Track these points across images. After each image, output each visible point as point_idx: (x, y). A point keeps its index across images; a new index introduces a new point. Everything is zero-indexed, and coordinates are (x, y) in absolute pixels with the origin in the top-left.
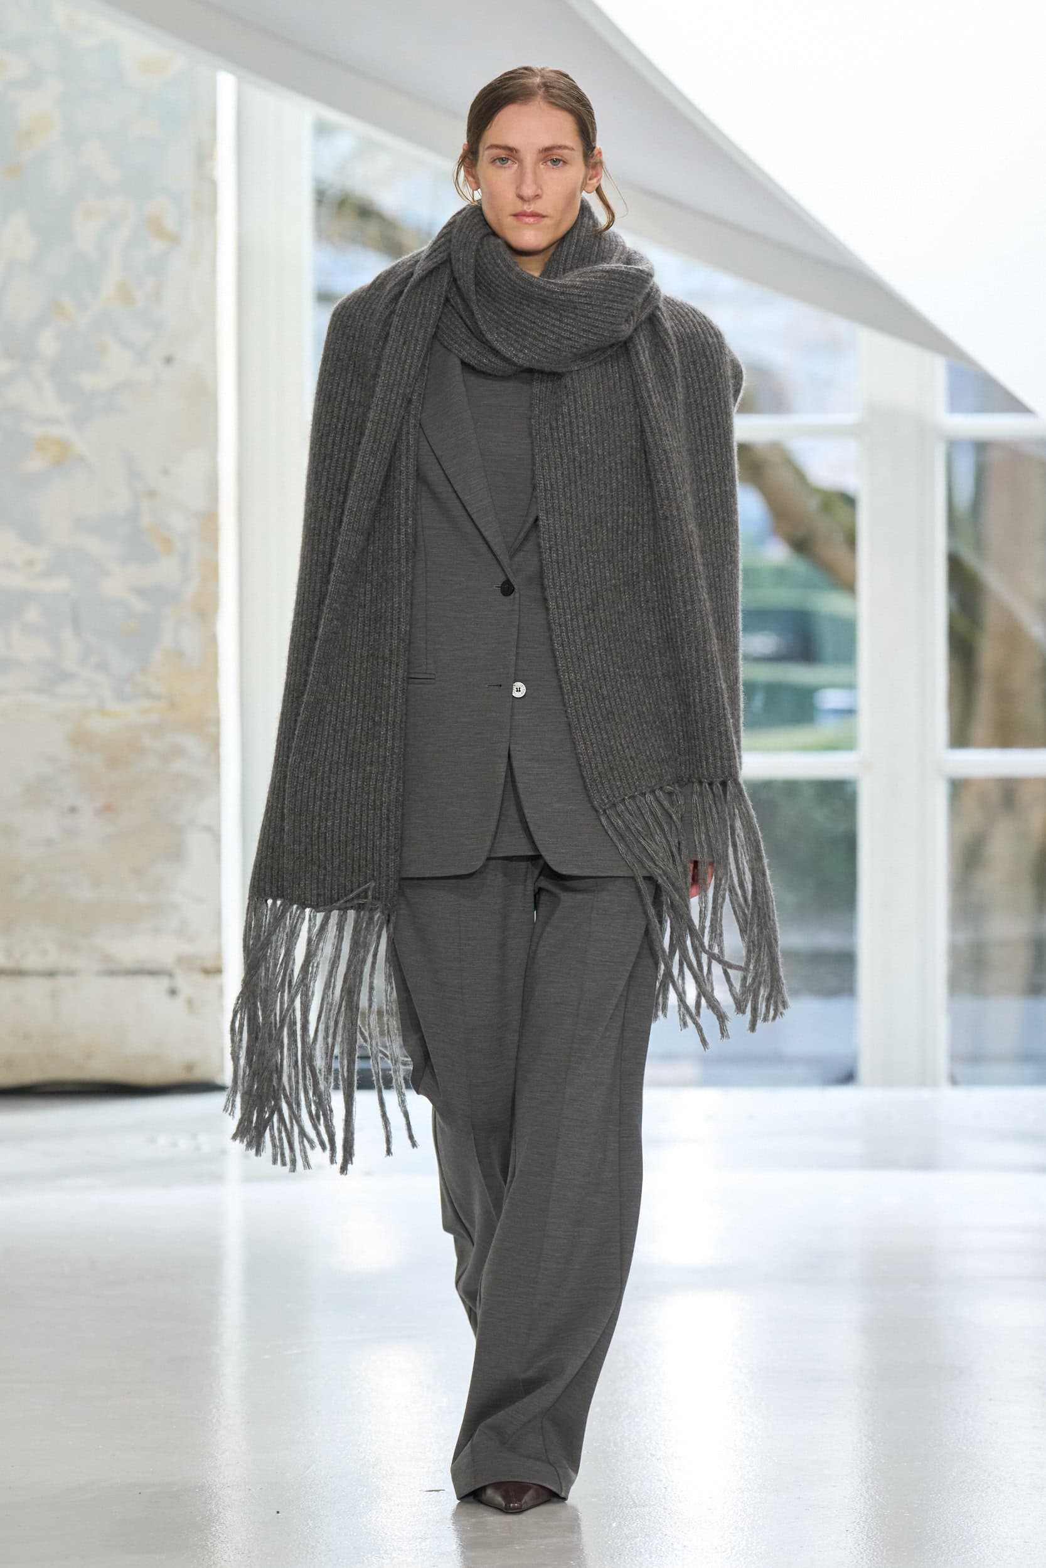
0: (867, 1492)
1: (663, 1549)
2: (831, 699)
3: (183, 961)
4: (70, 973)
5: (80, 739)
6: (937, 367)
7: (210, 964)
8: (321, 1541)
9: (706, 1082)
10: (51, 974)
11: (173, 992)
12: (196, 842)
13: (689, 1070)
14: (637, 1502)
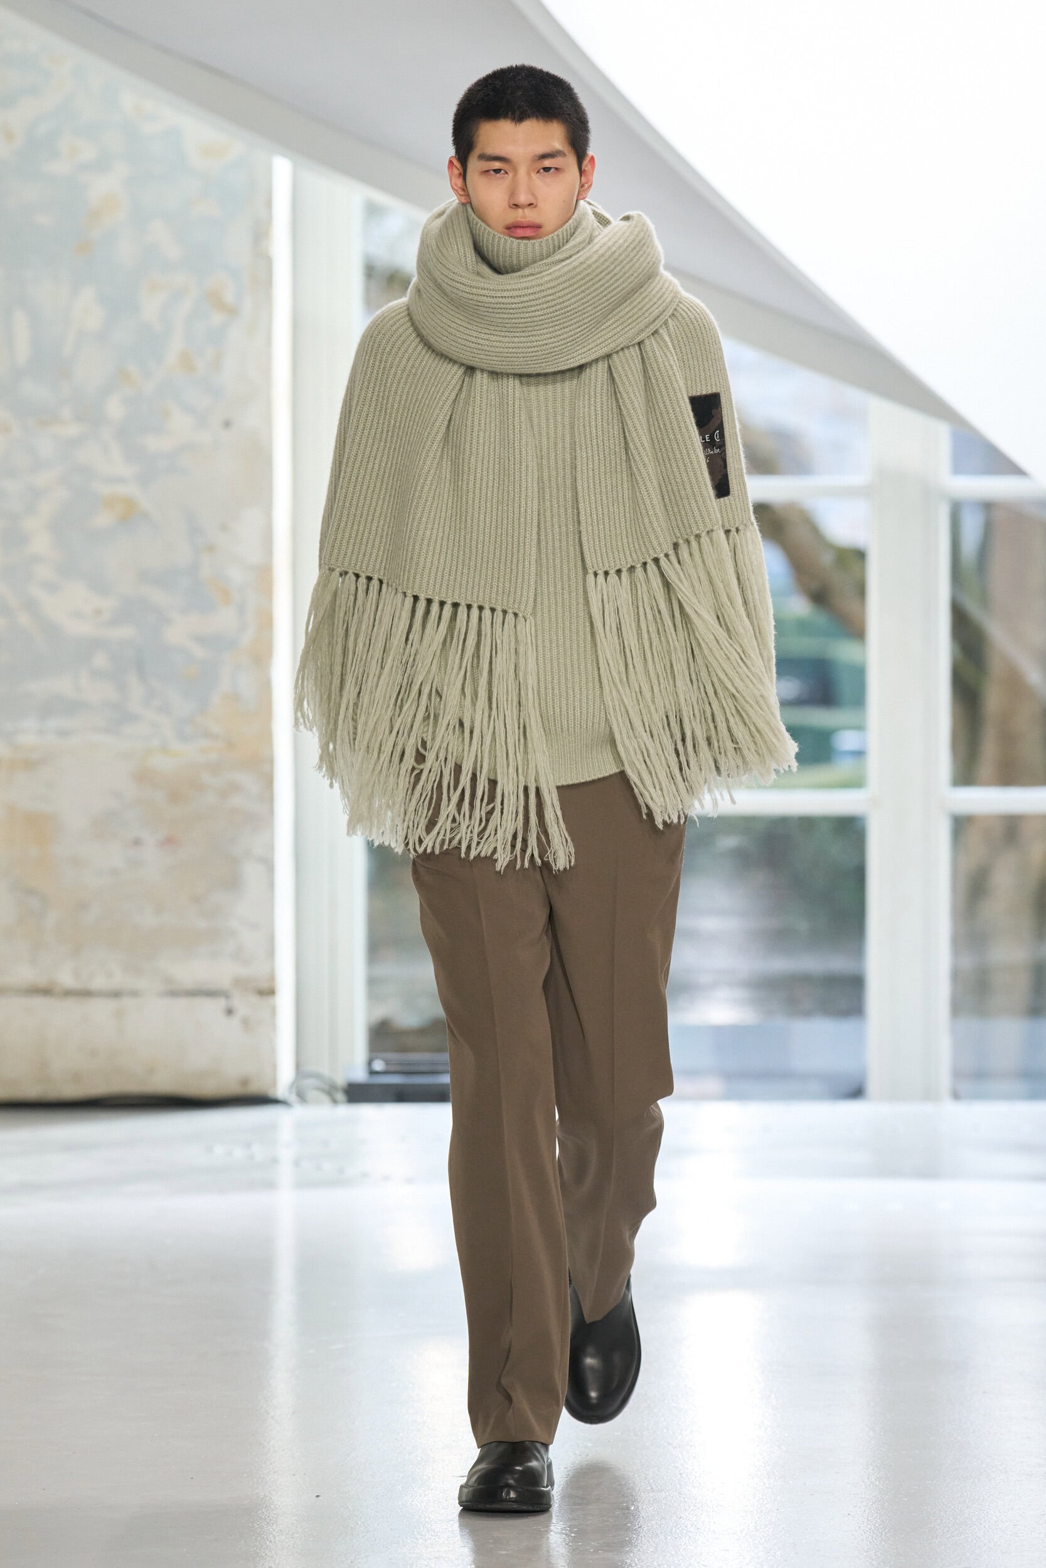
0: (868, 1478)
1: (678, 1531)
2: (847, 741)
3: (241, 983)
4: (134, 994)
5: (144, 777)
6: (942, 432)
7: (265, 985)
8: (359, 1523)
9: (728, 1096)
10: (116, 994)
11: (230, 1012)
12: (251, 872)
13: (713, 1085)
14: (654, 1487)
